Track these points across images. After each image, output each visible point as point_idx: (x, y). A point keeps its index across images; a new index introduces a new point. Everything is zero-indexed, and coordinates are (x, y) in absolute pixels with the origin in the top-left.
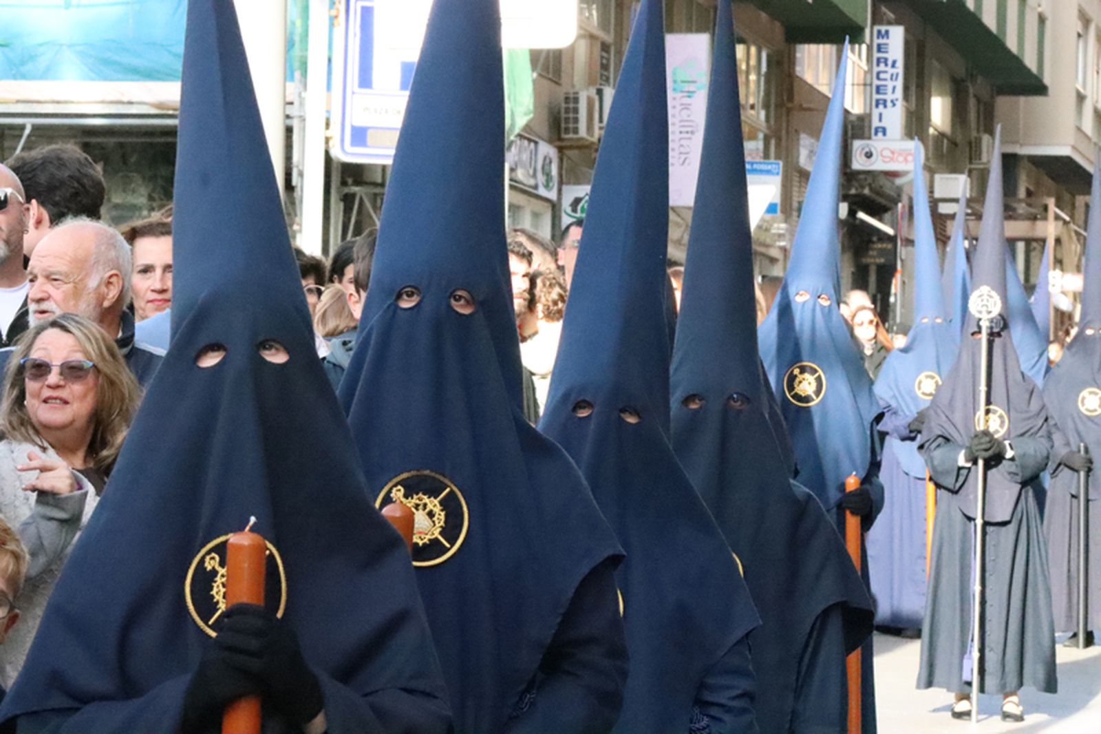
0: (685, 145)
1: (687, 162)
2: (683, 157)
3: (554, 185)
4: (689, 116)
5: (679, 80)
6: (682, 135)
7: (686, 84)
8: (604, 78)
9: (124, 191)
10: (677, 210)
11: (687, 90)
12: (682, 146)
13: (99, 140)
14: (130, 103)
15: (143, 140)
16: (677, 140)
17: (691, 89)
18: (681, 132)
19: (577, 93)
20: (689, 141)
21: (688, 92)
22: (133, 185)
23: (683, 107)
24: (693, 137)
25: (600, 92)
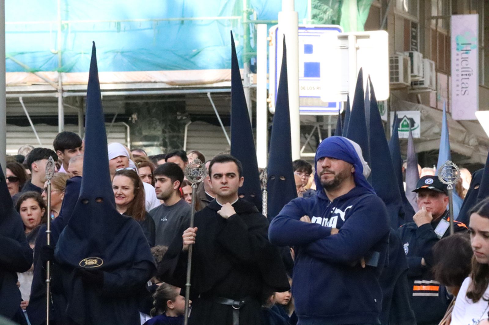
0: (465, 83)
1: (467, 93)
2: (464, 90)
3: (385, 112)
4: (467, 65)
5: (460, 43)
6: (464, 77)
7: (465, 46)
8: (414, 44)
9: (149, 128)
10: (462, 123)
11: (465, 49)
12: (463, 83)
13: (135, 101)
14: (155, 82)
15: (159, 101)
16: (460, 80)
17: (468, 49)
18: (462, 75)
19: (397, 57)
20: (468, 80)
21: (466, 50)
22: (154, 125)
23: (463, 59)
24: (470, 77)
25: (411, 56)
